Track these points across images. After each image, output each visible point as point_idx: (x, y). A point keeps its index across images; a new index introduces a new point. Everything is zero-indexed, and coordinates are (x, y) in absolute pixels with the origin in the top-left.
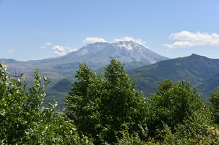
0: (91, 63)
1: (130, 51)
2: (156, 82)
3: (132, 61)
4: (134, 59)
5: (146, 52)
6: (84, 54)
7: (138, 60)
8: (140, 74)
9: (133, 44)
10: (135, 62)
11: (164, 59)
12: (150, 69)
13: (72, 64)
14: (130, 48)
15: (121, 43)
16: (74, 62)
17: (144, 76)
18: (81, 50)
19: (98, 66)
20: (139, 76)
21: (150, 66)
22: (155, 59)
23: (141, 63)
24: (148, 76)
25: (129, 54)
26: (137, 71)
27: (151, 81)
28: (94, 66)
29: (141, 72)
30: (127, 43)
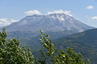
0: (30, 31)
1: (62, 21)
2: (83, 47)
3: (63, 30)
4: (65, 28)
5: (76, 22)
6: (24, 24)
7: (69, 29)
8: (70, 41)
9: (65, 16)
10: (66, 31)
11: (90, 28)
12: (78, 36)
13: (14, 32)
14: (63, 19)
15: (55, 15)
16: (16, 30)
17: (73, 43)
18: (22, 20)
19: (35, 34)
20: (69, 43)
21: (78, 34)
22: (83, 28)
23: (71, 31)
24: (76, 42)
25: (61, 24)
26: (67, 38)
27: (79, 46)
28: (33, 34)
29: (71, 39)
30: (60, 15)
